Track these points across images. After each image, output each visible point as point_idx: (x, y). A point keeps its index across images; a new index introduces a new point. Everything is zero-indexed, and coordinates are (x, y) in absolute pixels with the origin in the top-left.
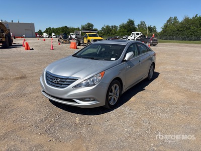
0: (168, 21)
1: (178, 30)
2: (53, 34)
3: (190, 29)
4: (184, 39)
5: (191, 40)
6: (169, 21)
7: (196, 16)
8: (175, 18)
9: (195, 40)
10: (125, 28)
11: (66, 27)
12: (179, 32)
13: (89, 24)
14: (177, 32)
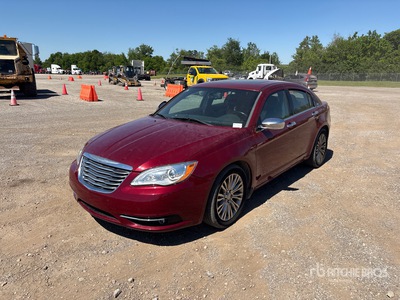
0: (302, 44)
1: (325, 61)
2: (73, 67)
3: (346, 58)
4: (336, 78)
5: (349, 79)
6: (304, 43)
7: (355, 36)
8: (315, 39)
9: (356, 79)
10: (220, 56)
11: (96, 52)
12: (327, 66)
13: (143, 47)
14: (322, 64)
